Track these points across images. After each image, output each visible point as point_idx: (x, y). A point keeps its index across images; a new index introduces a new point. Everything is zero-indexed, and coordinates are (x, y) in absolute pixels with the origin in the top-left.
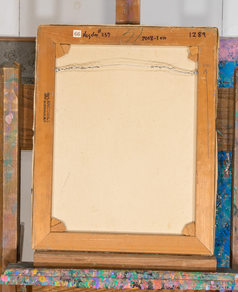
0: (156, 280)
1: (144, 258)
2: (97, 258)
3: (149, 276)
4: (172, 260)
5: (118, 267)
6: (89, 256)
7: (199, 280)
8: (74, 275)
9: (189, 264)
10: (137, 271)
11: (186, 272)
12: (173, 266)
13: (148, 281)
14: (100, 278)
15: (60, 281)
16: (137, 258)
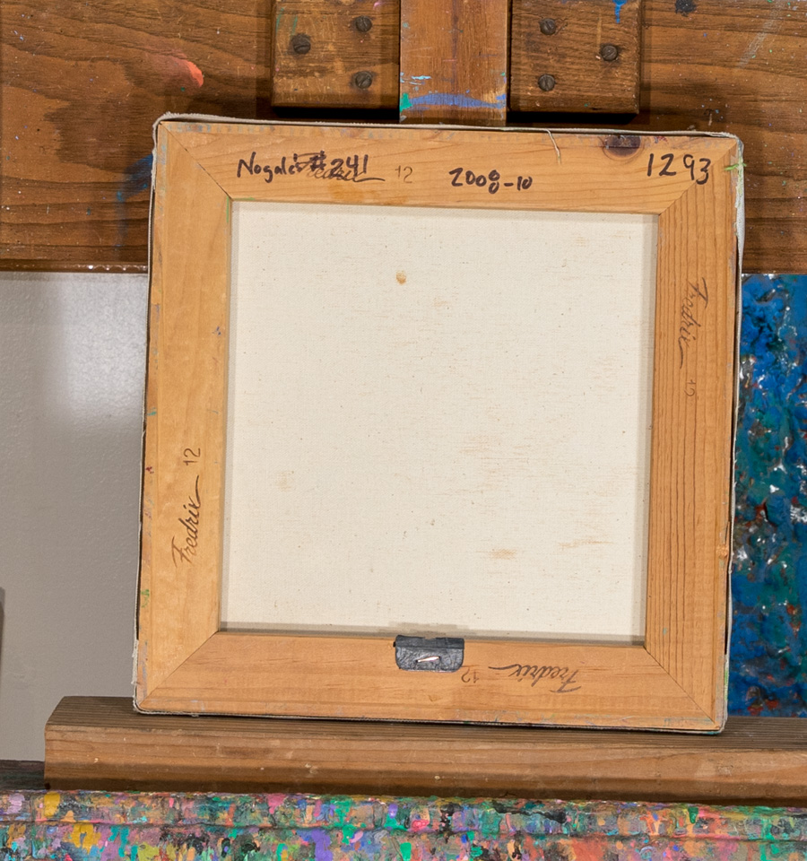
0: (580, 842)
1: (528, 746)
2: (324, 744)
3: (552, 823)
4: (652, 752)
5: (416, 784)
6: (287, 736)
7: (772, 843)
8: (223, 817)
9: (726, 771)
10: (499, 801)
11: (713, 808)
12: (655, 781)
13: (547, 844)
14: (335, 833)
15: (161, 844)
16: (497, 746)
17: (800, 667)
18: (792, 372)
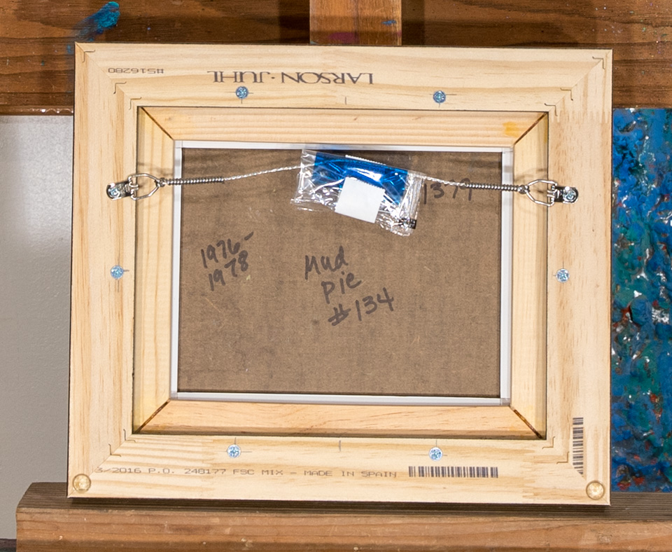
4: (542, 524)
12: (544, 549)
17: (662, 448)
18: (651, 192)
